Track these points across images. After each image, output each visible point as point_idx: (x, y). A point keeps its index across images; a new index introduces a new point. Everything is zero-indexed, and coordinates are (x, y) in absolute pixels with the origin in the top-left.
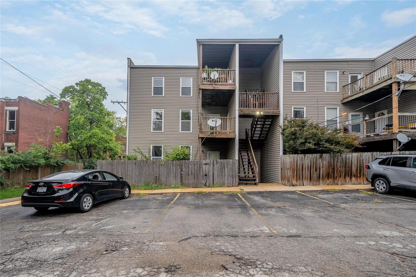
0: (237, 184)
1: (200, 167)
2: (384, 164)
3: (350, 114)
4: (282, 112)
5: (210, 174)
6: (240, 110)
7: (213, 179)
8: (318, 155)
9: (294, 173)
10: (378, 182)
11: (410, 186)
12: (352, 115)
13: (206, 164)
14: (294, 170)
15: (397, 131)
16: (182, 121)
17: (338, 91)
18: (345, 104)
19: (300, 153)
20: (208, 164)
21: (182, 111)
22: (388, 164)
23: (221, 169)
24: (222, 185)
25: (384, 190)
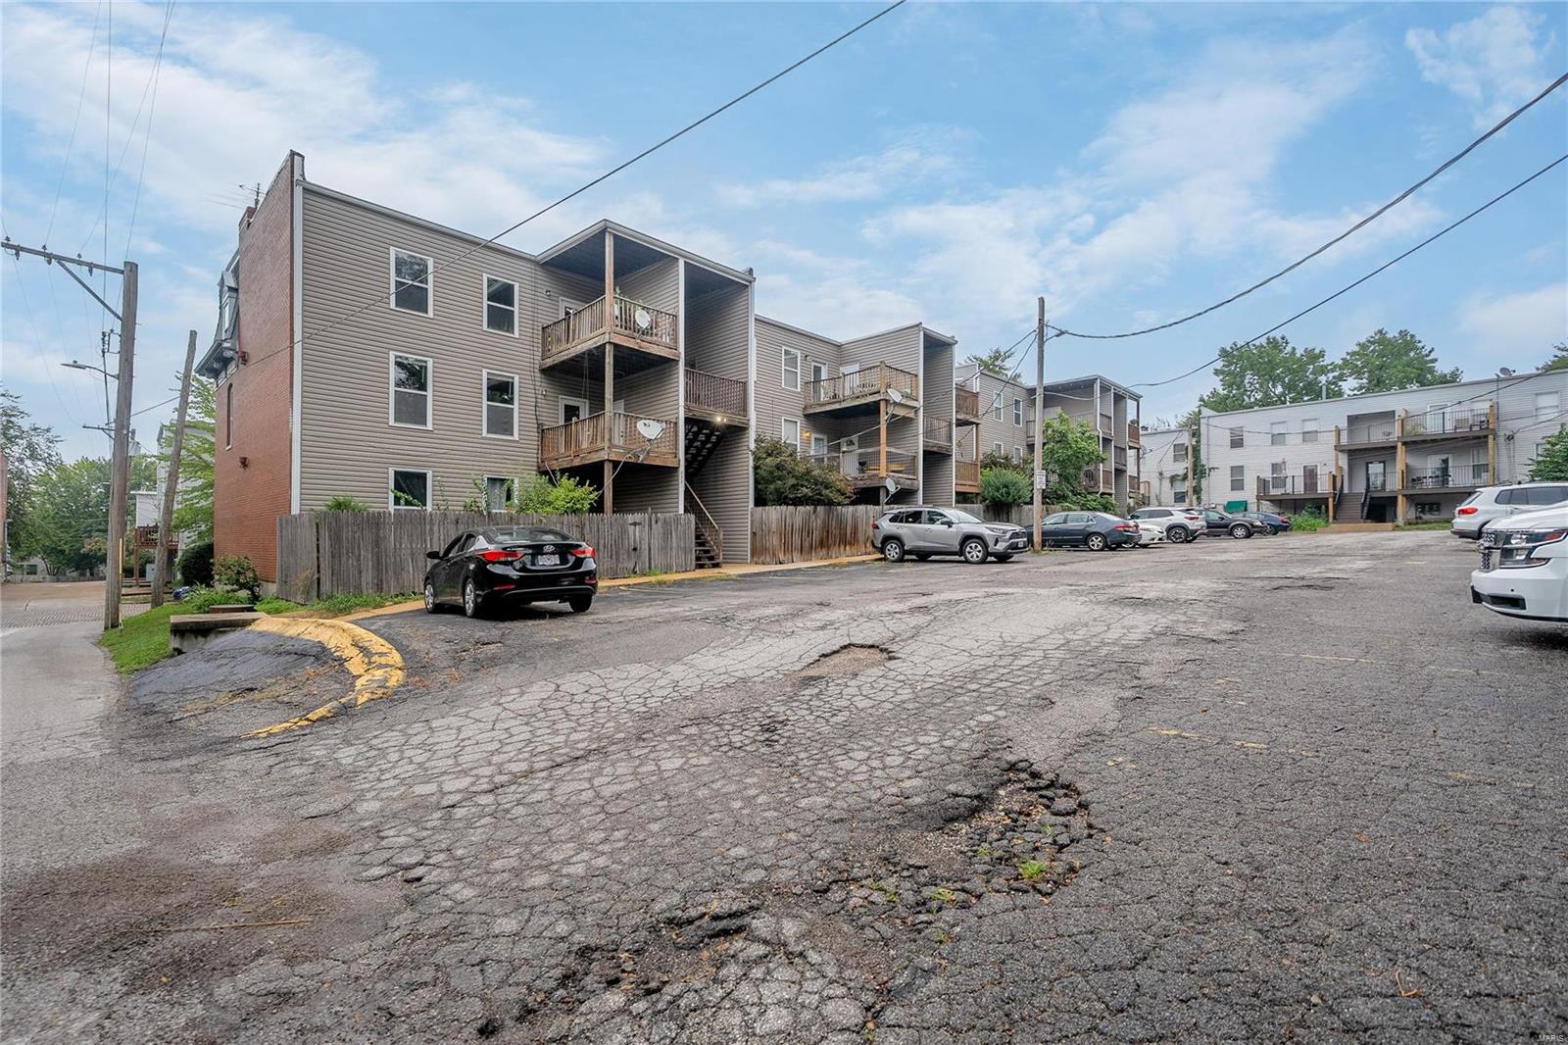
0: (693, 567)
1: (624, 532)
2: (896, 521)
3: (813, 436)
4: (753, 423)
5: (643, 547)
6: (687, 409)
7: (650, 559)
8: (810, 508)
9: (781, 540)
10: (889, 547)
11: (925, 547)
12: (816, 439)
13: (635, 524)
14: (781, 535)
15: (885, 475)
16: (490, 403)
17: (799, 390)
18: (807, 416)
19: (791, 505)
20: (639, 524)
21: (488, 373)
22: (901, 521)
23: (664, 533)
24: (667, 570)
25: (896, 556)
